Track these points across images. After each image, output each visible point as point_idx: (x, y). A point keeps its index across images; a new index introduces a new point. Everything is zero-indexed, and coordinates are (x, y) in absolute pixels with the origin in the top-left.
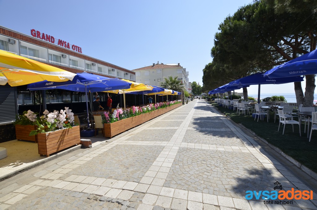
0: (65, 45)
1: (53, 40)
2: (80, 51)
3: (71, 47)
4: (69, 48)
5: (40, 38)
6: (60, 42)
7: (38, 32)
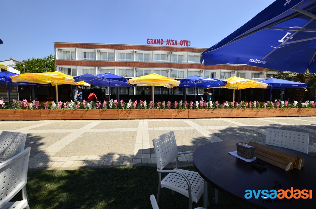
0: (173, 42)
1: (162, 42)
2: (189, 44)
3: (178, 43)
4: (176, 44)
5: (153, 44)
6: (169, 42)
7: (151, 39)
